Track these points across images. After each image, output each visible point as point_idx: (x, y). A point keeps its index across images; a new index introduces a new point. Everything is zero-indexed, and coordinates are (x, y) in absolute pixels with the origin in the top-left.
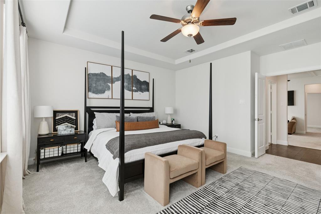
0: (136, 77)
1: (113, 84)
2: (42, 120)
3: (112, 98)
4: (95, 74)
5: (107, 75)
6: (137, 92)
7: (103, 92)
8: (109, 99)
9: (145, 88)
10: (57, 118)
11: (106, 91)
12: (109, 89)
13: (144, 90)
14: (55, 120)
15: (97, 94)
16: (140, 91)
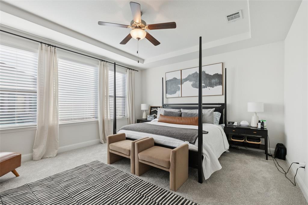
0: (205, 72)
1: (182, 85)
2: (144, 112)
3: (182, 97)
4: (170, 80)
5: (178, 78)
6: (206, 88)
7: (175, 92)
8: (179, 97)
9: (216, 82)
10: (152, 111)
11: (177, 92)
12: (179, 89)
13: (215, 84)
14: (151, 112)
15: (171, 94)
16: (209, 87)
